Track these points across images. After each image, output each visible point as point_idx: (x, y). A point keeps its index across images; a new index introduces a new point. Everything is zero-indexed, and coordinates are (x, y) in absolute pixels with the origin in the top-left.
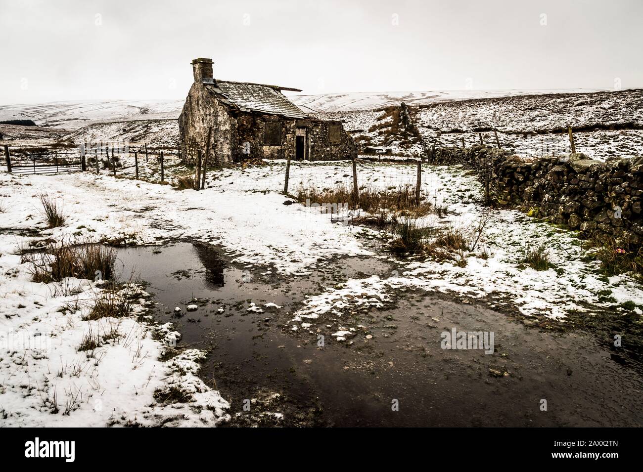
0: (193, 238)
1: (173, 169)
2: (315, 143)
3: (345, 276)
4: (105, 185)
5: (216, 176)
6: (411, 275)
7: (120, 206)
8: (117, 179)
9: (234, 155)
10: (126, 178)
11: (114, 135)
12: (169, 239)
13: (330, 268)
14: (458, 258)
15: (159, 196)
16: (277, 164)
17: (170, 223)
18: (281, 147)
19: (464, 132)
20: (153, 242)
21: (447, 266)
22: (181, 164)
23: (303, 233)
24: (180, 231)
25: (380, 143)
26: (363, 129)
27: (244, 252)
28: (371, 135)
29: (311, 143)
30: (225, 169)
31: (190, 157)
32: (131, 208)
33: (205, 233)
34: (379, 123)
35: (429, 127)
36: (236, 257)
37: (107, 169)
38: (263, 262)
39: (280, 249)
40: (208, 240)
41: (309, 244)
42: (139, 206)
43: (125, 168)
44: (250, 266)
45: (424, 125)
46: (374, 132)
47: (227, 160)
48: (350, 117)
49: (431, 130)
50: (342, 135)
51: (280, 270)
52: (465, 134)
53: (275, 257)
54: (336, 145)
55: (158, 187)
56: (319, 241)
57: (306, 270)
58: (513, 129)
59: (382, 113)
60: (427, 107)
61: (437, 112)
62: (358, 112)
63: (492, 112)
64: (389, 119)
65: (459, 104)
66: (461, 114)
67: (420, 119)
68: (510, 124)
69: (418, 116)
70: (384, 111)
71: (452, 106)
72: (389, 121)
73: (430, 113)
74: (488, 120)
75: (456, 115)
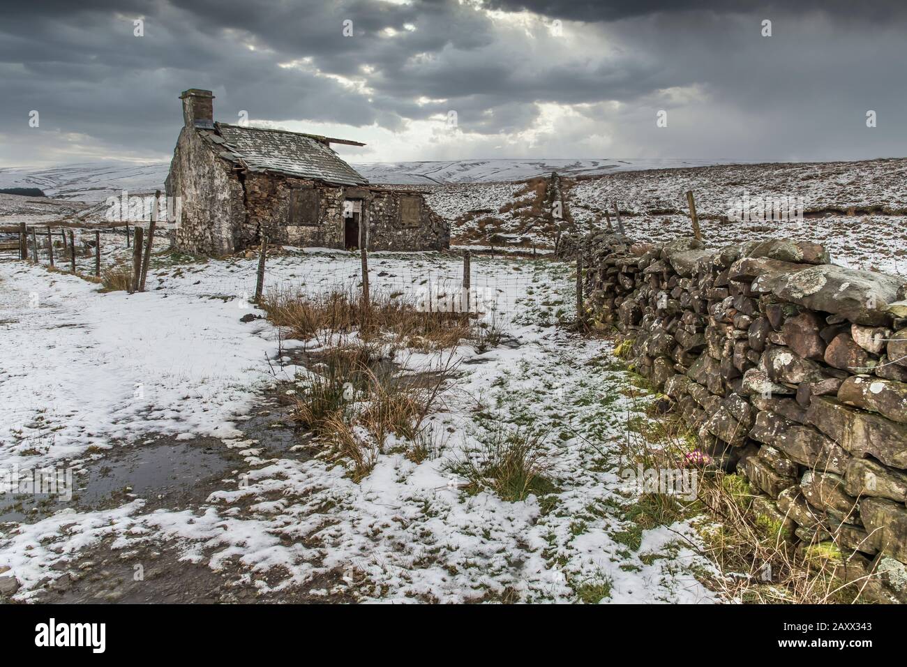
19: (636, 215)
25: (514, 228)
26: (491, 208)
28: (502, 217)
34: (516, 199)
35: (586, 207)
45: (580, 204)
46: (508, 214)
48: (477, 191)
49: (588, 212)
52: (637, 218)
58: (706, 212)
59: (522, 186)
60: (588, 179)
61: (600, 185)
62: (490, 184)
63: (678, 187)
64: (531, 195)
65: (633, 175)
66: (634, 190)
67: (575, 195)
68: (703, 205)
69: (572, 191)
70: (526, 184)
71: (623, 178)
72: (530, 198)
73: (590, 188)
74: (671, 199)
75: (627, 191)
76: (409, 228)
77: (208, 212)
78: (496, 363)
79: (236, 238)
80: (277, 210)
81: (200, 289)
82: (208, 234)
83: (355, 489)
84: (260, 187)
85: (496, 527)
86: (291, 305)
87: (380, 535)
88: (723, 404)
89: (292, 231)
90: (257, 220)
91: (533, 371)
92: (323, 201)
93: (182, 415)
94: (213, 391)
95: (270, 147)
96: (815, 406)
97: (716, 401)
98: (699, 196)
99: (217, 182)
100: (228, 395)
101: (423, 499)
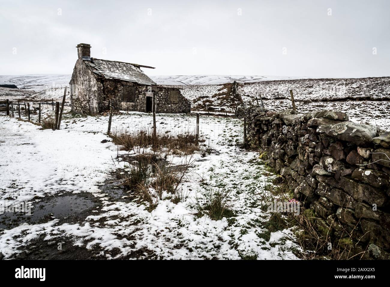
19: (269, 99)
25: (218, 104)
26: (208, 96)
28: (213, 99)
35: (248, 96)
45: (245, 94)
46: (215, 98)
48: (202, 88)
49: (249, 98)
52: (269, 101)
58: (298, 99)
59: (221, 87)
60: (249, 84)
61: (254, 87)
62: (208, 85)
63: (287, 88)
65: (268, 83)
66: (268, 89)
67: (243, 91)
68: (297, 96)
69: (242, 89)
70: (223, 86)
71: (263, 84)
72: (225, 91)
73: (250, 88)
74: (284, 93)
75: (265, 89)
76: (174, 104)
77: (88, 96)
78: (210, 161)
79: (99, 107)
80: (117, 95)
81: (84, 129)
82: (87, 105)
83: (149, 215)
84: (110, 86)
85: (209, 231)
86: (123, 136)
87: (160, 235)
88: (304, 179)
89: (124, 104)
90: (109, 100)
91: (225, 165)
92: (137, 92)
93: (75, 183)
94: (89, 172)
95: (115, 69)
96: (342, 180)
97: (302, 178)
98: (295, 92)
99: (92, 83)
100: (95, 174)
101: (178, 219)
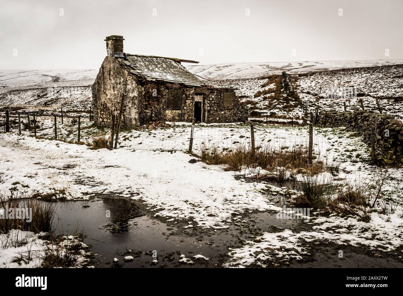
0: (115, 193)
1: (86, 130)
2: (210, 107)
3: (260, 230)
4: (28, 145)
5: (127, 137)
6: (321, 229)
7: (45, 164)
8: (38, 140)
9: (140, 118)
10: (46, 139)
11: (29, 100)
12: (94, 195)
13: (244, 222)
14: (361, 213)
15: (77, 154)
16: (178, 126)
17: (92, 180)
18: (182, 111)
20: (80, 197)
21: (352, 221)
22: (93, 126)
23: (213, 189)
24: (102, 187)
26: (249, 94)
27: (164, 207)
28: (256, 100)
29: (207, 108)
30: (134, 131)
31: (101, 120)
32: (54, 165)
33: (125, 189)
34: (263, 89)
35: (308, 93)
36: (158, 211)
37: (28, 130)
38: (183, 216)
39: (196, 204)
40: (130, 195)
41: (220, 200)
42: (61, 164)
43: (43, 129)
44: (173, 219)
45: (304, 91)
46: (259, 98)
47: (134, 122)
48: (237, 84)
49: (310, 96)
50: (234, 101)
51: (200, 224)
53: (193, 211)
54: (229, 109)
55: (74, 147)
56: (230, 197)
57: (223, 223)
59: (265, 81)
60: (306, 75)
61: (314, 79)
62: (245, 80)
63: (364, 79)
64: (272, 86)
66: (337, 82)
67: (300, 86)
69: (298, 83)
70: (267, 79)
71: (328, 74)
72: (272, 88)
73: (309, 81)
74: (361, 87)
75: (332, 83)
